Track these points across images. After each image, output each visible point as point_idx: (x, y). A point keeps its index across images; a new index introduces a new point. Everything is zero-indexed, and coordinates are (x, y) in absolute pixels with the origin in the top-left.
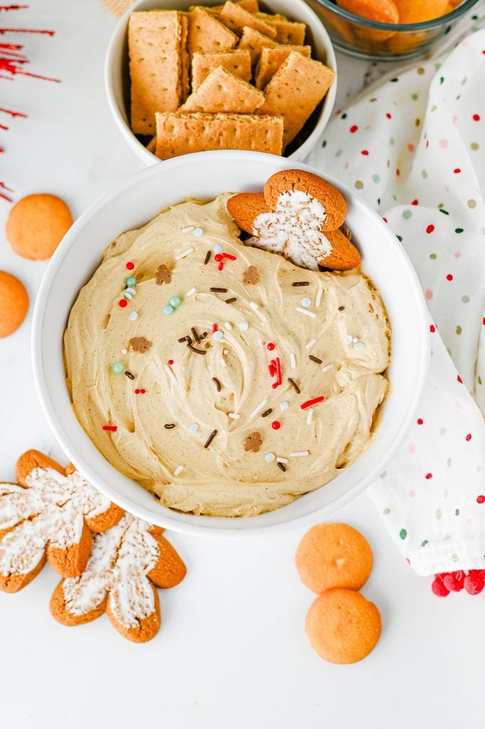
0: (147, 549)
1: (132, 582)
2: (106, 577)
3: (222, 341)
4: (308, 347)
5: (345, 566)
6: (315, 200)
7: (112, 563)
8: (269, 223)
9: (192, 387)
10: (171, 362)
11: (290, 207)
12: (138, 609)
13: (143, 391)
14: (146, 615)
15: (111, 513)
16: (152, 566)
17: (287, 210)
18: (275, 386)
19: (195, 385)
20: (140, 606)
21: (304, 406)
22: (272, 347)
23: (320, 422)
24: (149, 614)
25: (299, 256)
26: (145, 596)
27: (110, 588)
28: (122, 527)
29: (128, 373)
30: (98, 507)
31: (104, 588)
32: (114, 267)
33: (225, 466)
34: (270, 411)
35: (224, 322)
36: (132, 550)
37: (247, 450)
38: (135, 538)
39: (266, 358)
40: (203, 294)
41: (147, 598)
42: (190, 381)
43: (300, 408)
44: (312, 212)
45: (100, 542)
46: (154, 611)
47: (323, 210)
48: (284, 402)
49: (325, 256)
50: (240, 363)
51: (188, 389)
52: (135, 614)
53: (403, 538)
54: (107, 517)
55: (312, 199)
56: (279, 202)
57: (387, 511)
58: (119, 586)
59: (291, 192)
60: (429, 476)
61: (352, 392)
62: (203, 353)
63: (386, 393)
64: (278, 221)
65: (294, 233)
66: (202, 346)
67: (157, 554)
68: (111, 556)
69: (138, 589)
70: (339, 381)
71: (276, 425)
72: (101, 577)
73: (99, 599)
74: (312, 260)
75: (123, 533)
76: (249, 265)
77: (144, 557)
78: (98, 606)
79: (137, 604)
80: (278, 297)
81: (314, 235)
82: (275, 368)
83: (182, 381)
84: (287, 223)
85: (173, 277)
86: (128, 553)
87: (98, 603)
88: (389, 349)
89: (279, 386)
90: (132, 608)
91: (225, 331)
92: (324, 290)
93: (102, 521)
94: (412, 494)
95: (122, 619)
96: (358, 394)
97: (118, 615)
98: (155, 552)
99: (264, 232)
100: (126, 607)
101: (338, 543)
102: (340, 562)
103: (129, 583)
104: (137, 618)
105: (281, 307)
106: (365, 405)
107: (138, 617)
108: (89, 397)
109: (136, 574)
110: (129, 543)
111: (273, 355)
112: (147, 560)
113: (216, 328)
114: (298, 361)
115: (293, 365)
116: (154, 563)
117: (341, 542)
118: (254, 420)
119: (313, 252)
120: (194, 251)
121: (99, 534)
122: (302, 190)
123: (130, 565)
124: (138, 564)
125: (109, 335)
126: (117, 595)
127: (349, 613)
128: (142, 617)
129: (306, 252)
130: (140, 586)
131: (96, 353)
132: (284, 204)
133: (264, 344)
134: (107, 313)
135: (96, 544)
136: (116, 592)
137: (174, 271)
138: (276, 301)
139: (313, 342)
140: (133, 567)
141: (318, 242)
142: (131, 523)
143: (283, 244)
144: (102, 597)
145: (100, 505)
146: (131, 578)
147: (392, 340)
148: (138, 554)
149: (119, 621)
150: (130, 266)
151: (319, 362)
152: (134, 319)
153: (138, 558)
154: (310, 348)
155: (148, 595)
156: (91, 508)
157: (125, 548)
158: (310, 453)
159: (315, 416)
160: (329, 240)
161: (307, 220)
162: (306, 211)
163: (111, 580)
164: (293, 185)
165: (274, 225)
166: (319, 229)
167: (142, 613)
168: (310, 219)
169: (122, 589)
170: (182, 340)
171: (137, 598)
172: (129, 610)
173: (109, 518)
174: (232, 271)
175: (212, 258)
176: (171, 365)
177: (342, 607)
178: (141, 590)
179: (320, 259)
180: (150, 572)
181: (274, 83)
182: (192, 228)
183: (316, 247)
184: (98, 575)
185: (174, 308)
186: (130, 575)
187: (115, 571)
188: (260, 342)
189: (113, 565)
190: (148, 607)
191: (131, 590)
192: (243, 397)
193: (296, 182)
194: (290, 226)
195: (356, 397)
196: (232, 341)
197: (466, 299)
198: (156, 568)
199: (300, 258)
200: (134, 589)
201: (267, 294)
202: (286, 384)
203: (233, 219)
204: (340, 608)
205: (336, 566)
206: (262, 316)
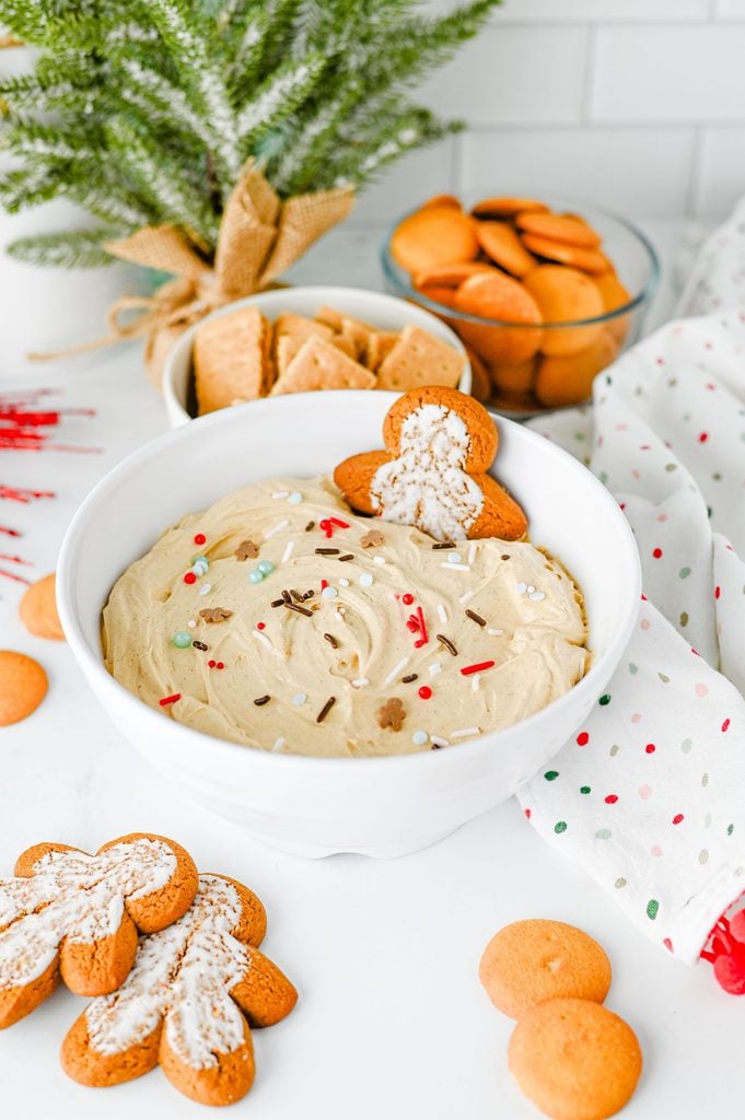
0: (228, 954)
1: (205, 999)
2: (161, 993)
3: (336, 600)
4: (462, 600)
5: (563, 968)
6: (452, 413)
7: (171, 974)
8: (392, 478)
9: (294, 650)
10: (261, 626)
11: (420, 435)
12: (215, 1037)
13: (221, 666)
14: (229, 1048)
15: (170, 892)
16: (237, 978)
17: (414, 442)
18: (419, 644)
19: (298, 648)
20: (219, 1033)
21: (467, 671)
22: (409, 599)
23: (493, 692)
24: (234, 1048)
25: (439, 523)
26: (227, 1018)
27: (166, 1009)
28: (187, 926)
29: (198, 645)
30: (149, 883)
31: (158, 1010)
32: (178, 539)
33: (351, 746)
34: (414, 678)
35: (338, 581)
36: (205, 956)
37: (383, 726)
38: (208, 939)
39: (402, 614)
40: (306, 558)
41: (231, 1022)
42: (290, 645)
43: (460, 674)
44: (450, 434)
45: (151, 948)
46: (243, 1042)
47: (463, 429)
48: (434, 666)
49: (475, 515)
50: (365, 623)
51: (289, 653)
52: (211, 1045)
53: (652, 917)
54: (164, 898)
55: (447, 414)
56: (403, 434)
57: (622, 882)
58: (183, 1005)
59: (418, 410)
60: (678, 819)
61: (536, 648)
62: (309, 614)
63: (588, 661)
64: (405, 469)
65: (427, 482)
66: (307, 606)
67: (246, 962)
68: (169, 964)
69: (215, 1009)
70: (514, 650)
71: (426, 693)
72: (151, 994)
73: (147, 1027)
74: (458, 528)
75: (189, 934)
76: (369, 530)
77: (225, 965)
78: (146, 1039)
79: (213, 1030)
80: (413, 554)
81: (456, 477)
82: (416, 624)
83: (279, 641)
84: (418, 468)
85: (261, 552)
86: (198, 960)
87: (147, 1032)
88: (584, 619)
89: (425, 646)
90: (206, 1037)
91: (340, 588)
92: (478, 549)
93: (155, 905)
94: (657, 852)
95: (188, 1054)
96: (546, 652)
97: (181, 1049)
98: (242, 959)
99: (388, 497)
100: (193, 1034)
101: (548, 939)
102: (555, 965)
103: (199, 1001)
104: (213, 1053)
105: (419, 563)
106: (558, 662)
107: (215, 1050)
108: (140, 669)
109: (210, 987)
110: (199, 946)
111: (412, 610)
112: (231, 969)
113: (325, 584)
114: (450, 614)
115: (443, 619)
116: (242, 974)
117: (553, 937)
118: (390, 687)
119: (456, 511)
120: (290, 524)
121: (148, 938)
122: (433, 403)
123: (201, 976)
124: (215, 973)
125: (169, 609)
126: (178, 1018)
127: (580, 1025)
128: (223, 1050)
129: (447, 515)
130: (218, 1005)
131: (150, 619)
132: (411, 434)
133: (398, 597)
134: (167, 590)
135: (143, 952)
136: (177, 1014)
137: (263, 546)
138: (410, 556)
139: (469, 595)
140: (205, 978)
141: (462, 489)
142: (202, 920)
143: (415, 509)
144: (153, 1023)
145: (152, 880)
146: (203, 993)
147: (586, 608)
148: (215, 961)
149: (182, 1057)
150: (200, 540)
151: (482, 623)
152: (205, 593)
153: (215, 967)
154: (465, 602)
155: (233, 1018)
156: (137, 885)
157: (193, 953)
158: (481, 731)
159: (482, 683)
160: (478, 484)
161: (443, 450)
162: (441, 435)
163: (168, 997)
164: (420, 401)
165: (399, 478)
166: (462, 467)
167: (223, 1043)
168: (447, 448)
169: (188, 1009)
170: (277, 604)
171: (213, 1022)
172: (201, 1040)
173: (167, 901)
174: (344, 538)
175: (317, 526)
176: (263, 631)
177: (568, 1018)
178: (219, 1010)
179: (468, 524)
180: (235, 987)
181: (388, 363)
182: (286, 494)
183: (461, 499)
184: (147, 991)
185: (264, 576)
186: (201, 989)
187: (176, 986)
188: (391, 597)
189: (172, 976)
190: (232, 1034)
191: (204, 1010)
192: (372, 657)
193: (423, 395)
194: (422, 471)
195: (542, 654)
196: (350, 598)
197: (685, 573)
198: (245, 982)
199: (440, 528)
200: (209, 1009)
201: (398, 552)
202: (434, 644)
203: (343, 494)
204: (563, 1018)
205: (550, 970)
206: (392, 570)
